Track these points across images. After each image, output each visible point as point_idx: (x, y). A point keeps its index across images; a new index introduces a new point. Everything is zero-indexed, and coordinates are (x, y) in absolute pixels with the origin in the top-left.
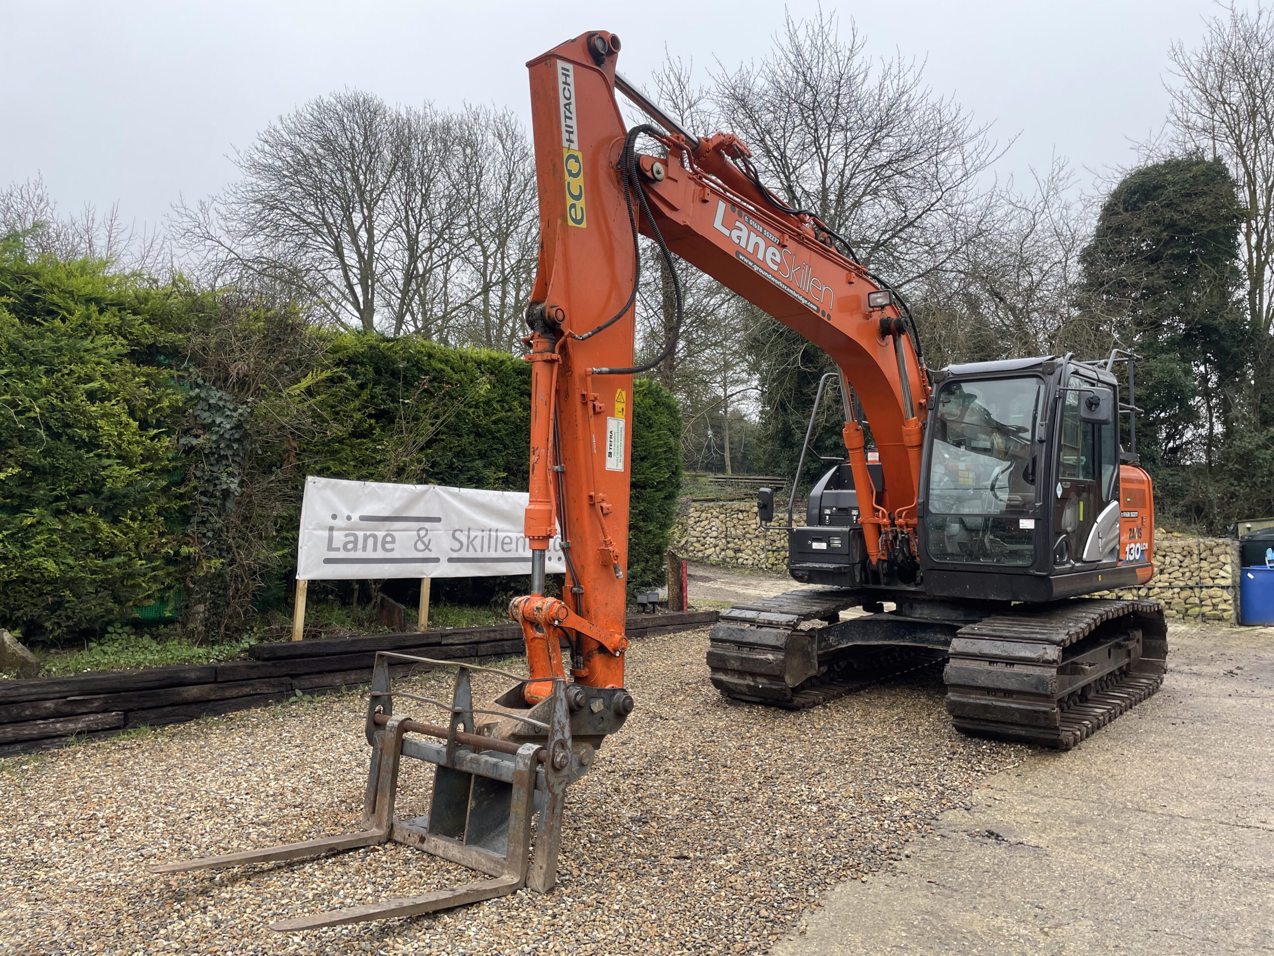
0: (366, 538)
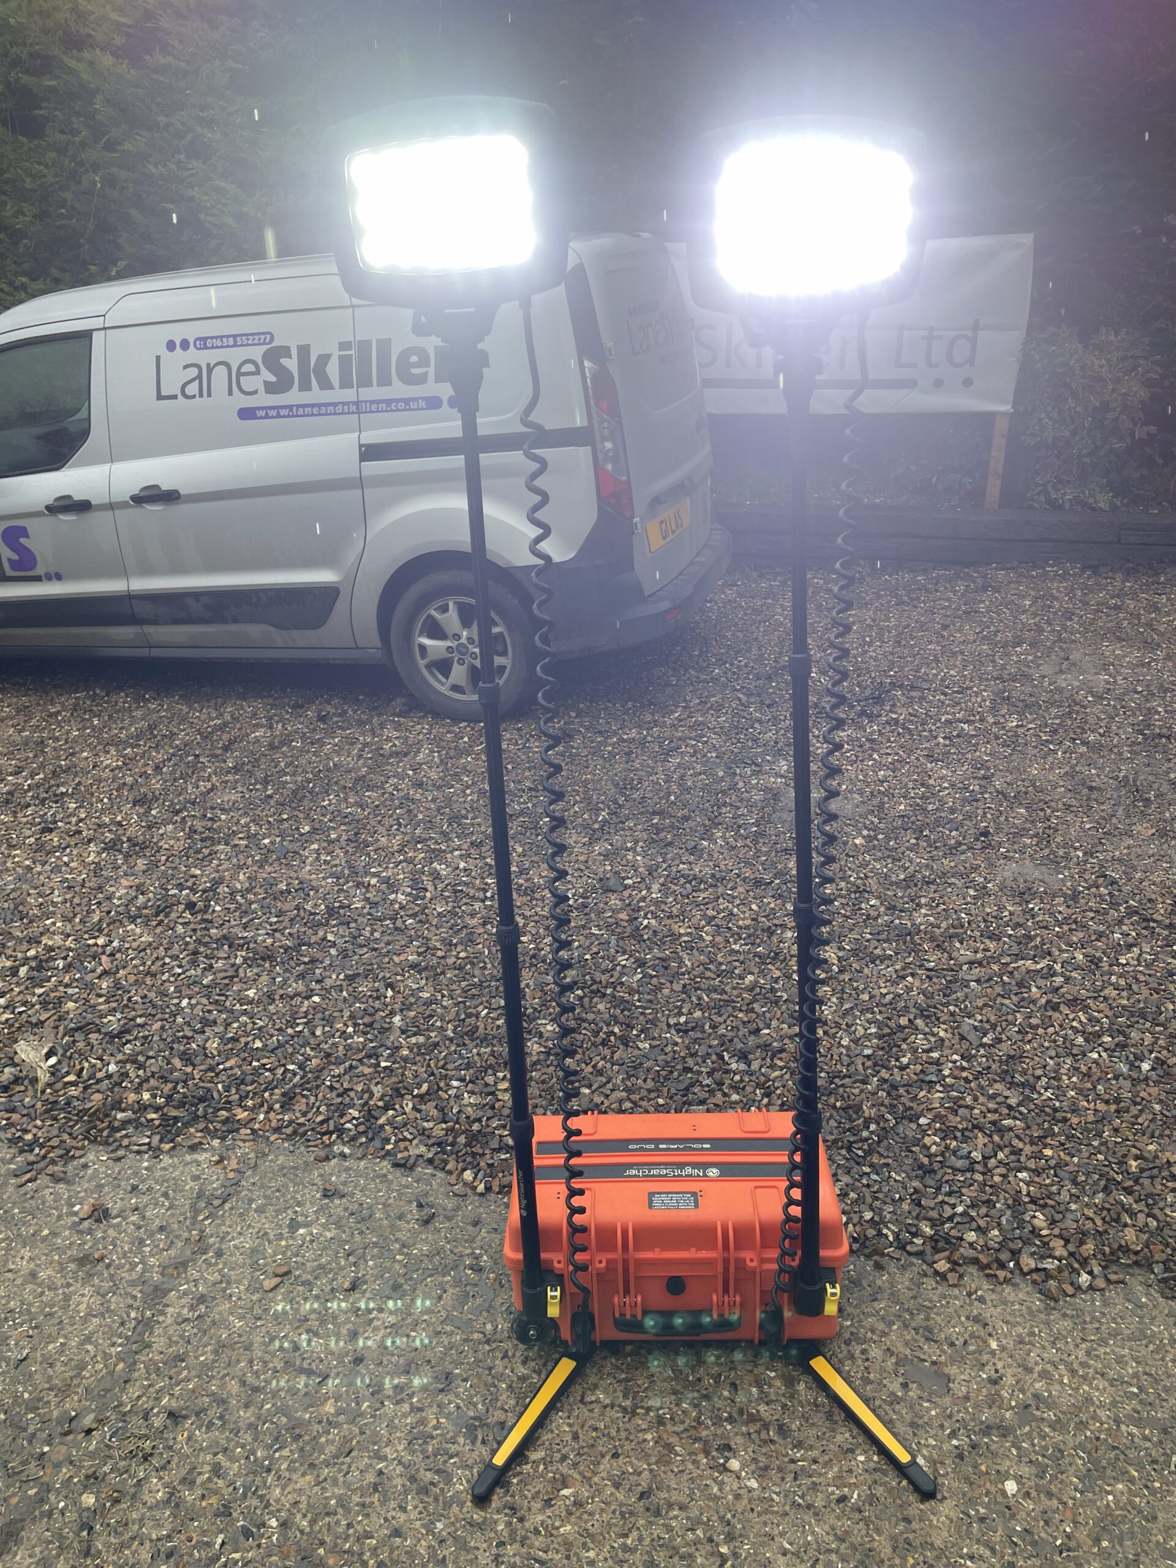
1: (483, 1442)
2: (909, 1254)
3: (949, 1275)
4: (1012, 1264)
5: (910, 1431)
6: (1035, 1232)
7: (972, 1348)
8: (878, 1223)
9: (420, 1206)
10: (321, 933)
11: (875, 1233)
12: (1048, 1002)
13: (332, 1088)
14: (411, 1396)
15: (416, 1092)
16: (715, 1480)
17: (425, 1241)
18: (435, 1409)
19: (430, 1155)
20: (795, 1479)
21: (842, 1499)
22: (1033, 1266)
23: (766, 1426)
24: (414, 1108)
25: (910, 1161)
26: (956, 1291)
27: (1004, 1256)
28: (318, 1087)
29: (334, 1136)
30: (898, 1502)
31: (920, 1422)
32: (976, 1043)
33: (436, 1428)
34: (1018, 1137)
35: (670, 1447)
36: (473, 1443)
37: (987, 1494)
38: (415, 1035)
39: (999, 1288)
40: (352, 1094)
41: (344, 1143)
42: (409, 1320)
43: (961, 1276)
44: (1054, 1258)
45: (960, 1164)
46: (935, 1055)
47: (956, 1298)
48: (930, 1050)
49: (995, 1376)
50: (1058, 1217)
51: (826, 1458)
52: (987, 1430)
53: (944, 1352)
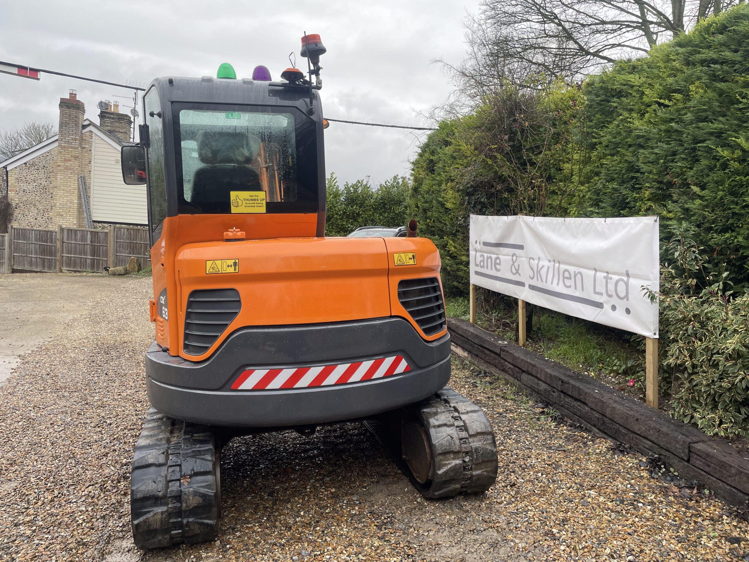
0: (488, 258)
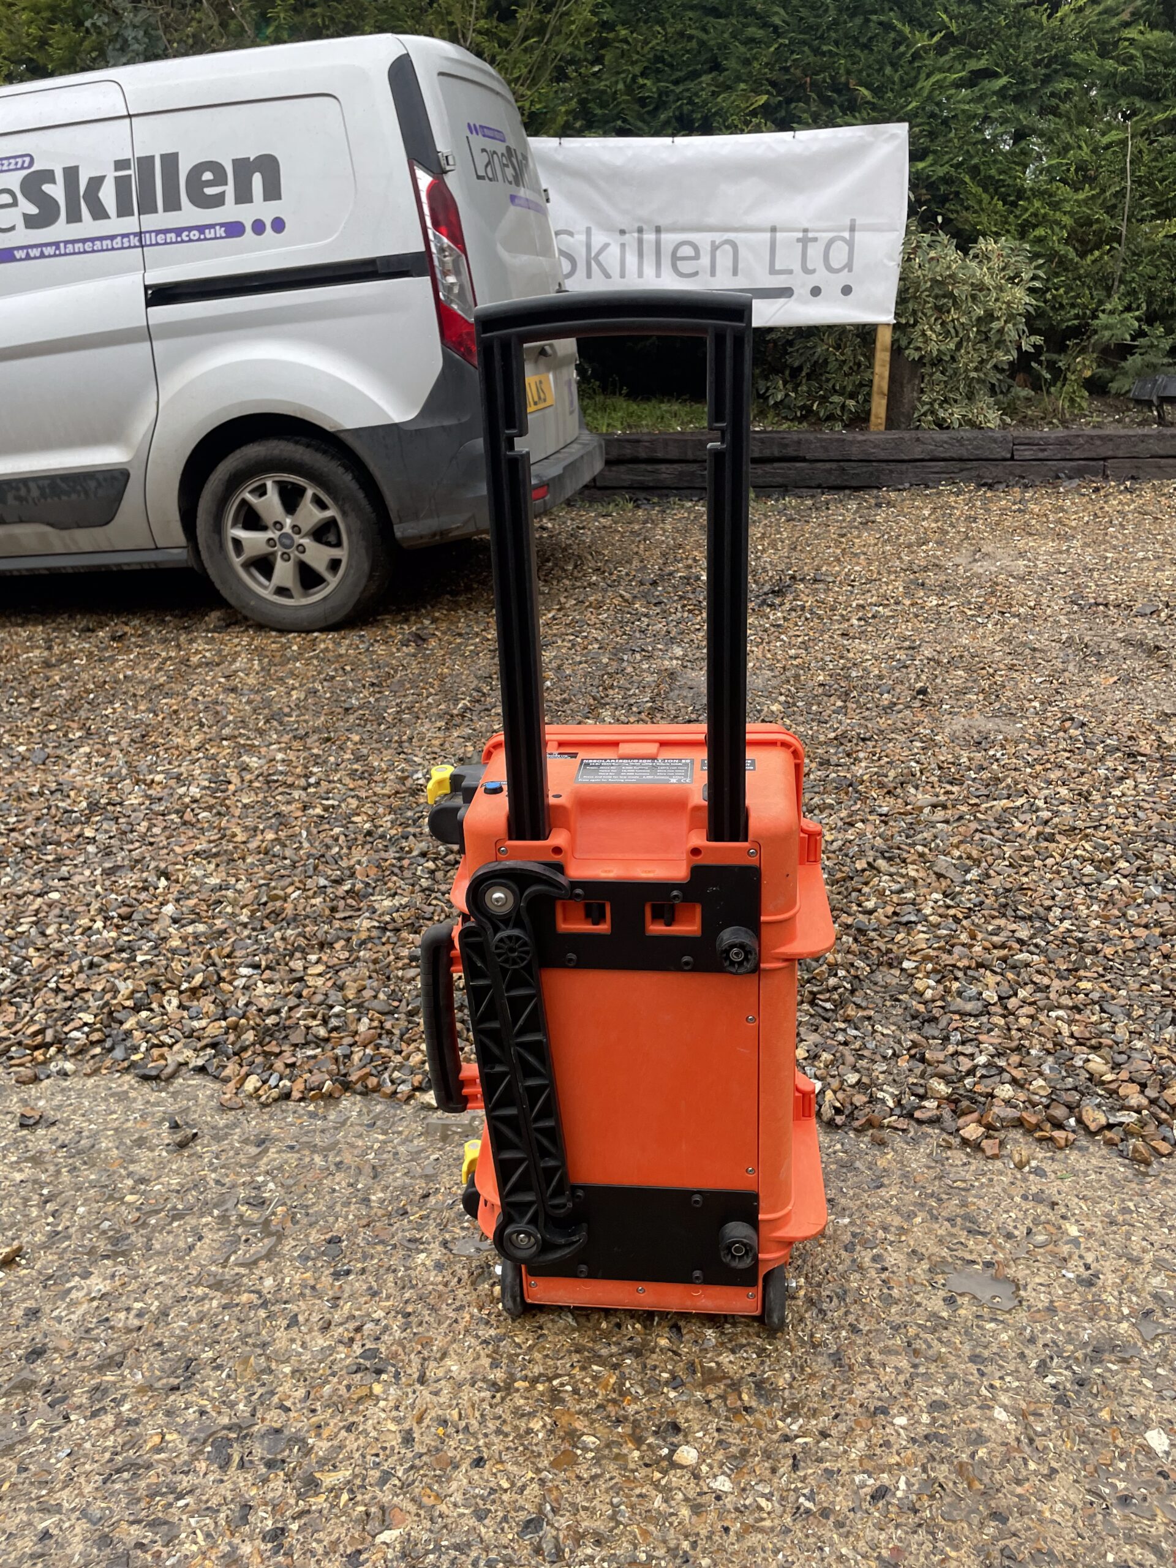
1: (242, 1465)
2: (920, 1122)
3: (985, 1143)
4: (1072, 1121)
5: (973, 1368)
6: (1093, 1078)
7: (1041, 1238)
8: (867, 1087)
9: (175, 1126)
10: (77, 830)
11: (865, 1099)
12: (1039, 834)
13: (57, 990)
14: (118, 1402)
15: (185, 986)
16: (656, 1485)
17: (177, 1172)
18: (160, 1417)
19: (200, 1062)
20: (795, 1467)
21: (880, 1494)
22: (1103, 1121)
23: (735, 1386)
24: (181, 1006)
25: (900, 1011)
26: (998, 1164)
27: (1059, 1112)
28: (37, 990)
29: (53, 1050)
30: (978, 1486)
31: (986, 1353)
32: (958, 879)
33: (158, 1449)
34: (1038, 972)
35: (573, 1436)
36: (224, 1466)
37: (1123, 1455)
38: (193, 922)
39: (1060, 1155)
40: (87, 996)
41: (67, 1058)
42: (134, 1285)
43: (1002, 1144)
44: (1130, 1108)
45: (969, 1007)
46: (910, 895)
47: (1001, 1173)
48: (901, 891)
49: (1086, 1274)
50: (1122, 1058)
51: (843, 1427)
52: (1096, 1354)
53: (998, 1246)
